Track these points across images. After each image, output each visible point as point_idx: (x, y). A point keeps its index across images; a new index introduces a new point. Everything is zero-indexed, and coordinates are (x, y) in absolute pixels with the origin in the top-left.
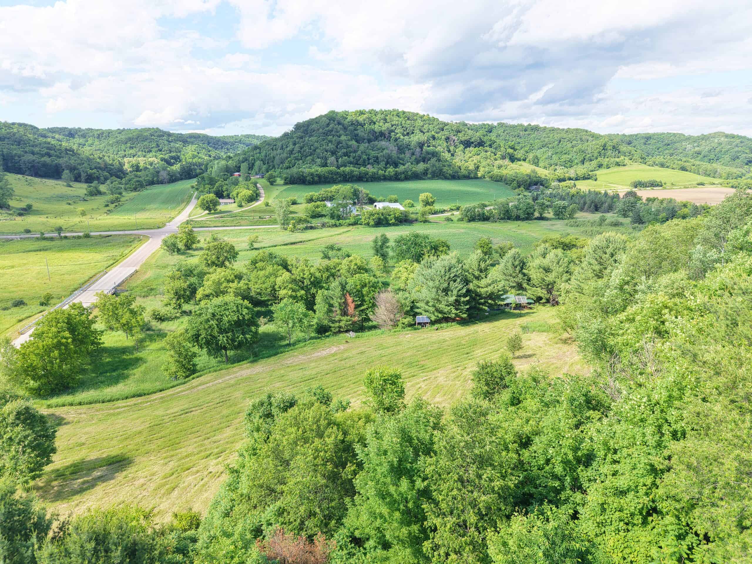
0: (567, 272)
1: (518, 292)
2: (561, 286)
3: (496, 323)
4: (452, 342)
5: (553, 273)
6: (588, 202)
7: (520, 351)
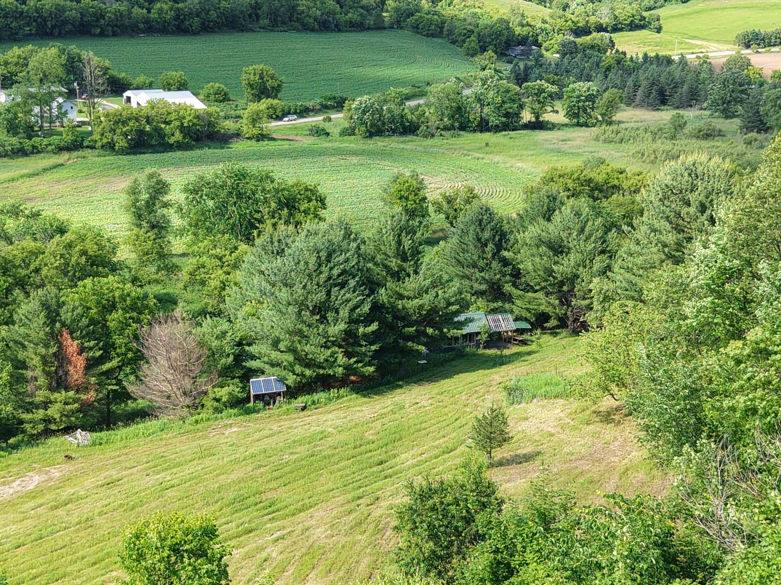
0: (603, 252)
1: (493, 305)
2: (591, 286)
3: (446, 384)
4: (342, 437)
5: (572, 256)
6: (644, 83)
7: (506, 446)
